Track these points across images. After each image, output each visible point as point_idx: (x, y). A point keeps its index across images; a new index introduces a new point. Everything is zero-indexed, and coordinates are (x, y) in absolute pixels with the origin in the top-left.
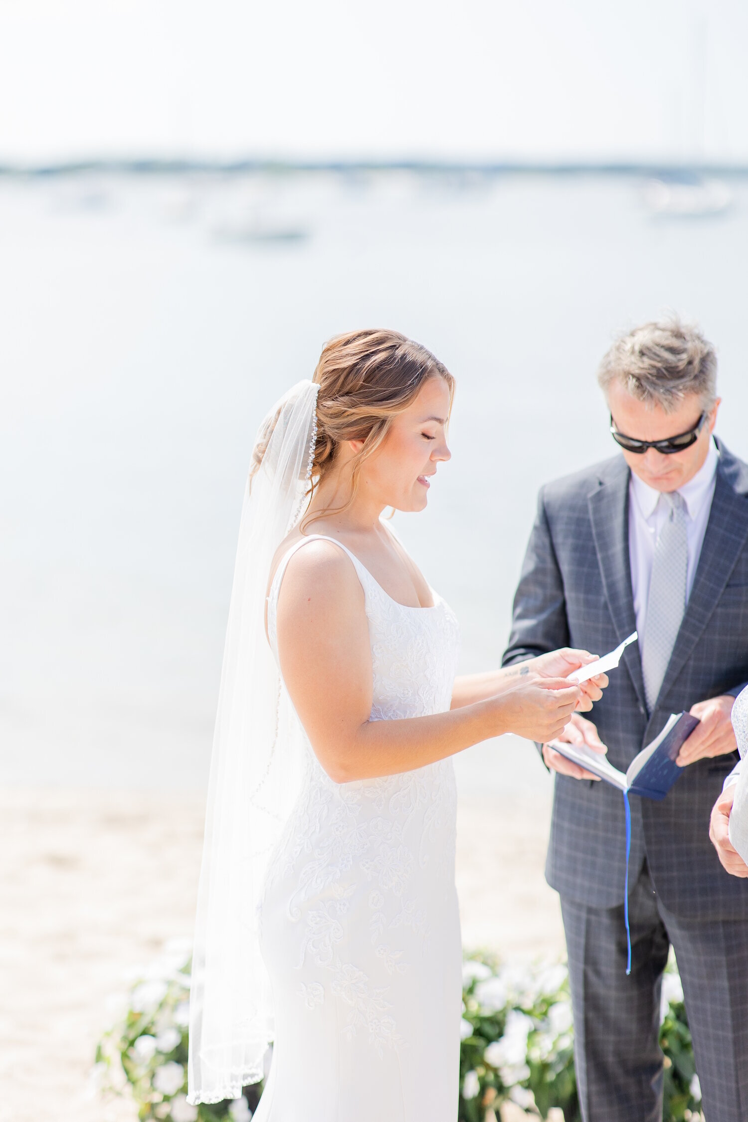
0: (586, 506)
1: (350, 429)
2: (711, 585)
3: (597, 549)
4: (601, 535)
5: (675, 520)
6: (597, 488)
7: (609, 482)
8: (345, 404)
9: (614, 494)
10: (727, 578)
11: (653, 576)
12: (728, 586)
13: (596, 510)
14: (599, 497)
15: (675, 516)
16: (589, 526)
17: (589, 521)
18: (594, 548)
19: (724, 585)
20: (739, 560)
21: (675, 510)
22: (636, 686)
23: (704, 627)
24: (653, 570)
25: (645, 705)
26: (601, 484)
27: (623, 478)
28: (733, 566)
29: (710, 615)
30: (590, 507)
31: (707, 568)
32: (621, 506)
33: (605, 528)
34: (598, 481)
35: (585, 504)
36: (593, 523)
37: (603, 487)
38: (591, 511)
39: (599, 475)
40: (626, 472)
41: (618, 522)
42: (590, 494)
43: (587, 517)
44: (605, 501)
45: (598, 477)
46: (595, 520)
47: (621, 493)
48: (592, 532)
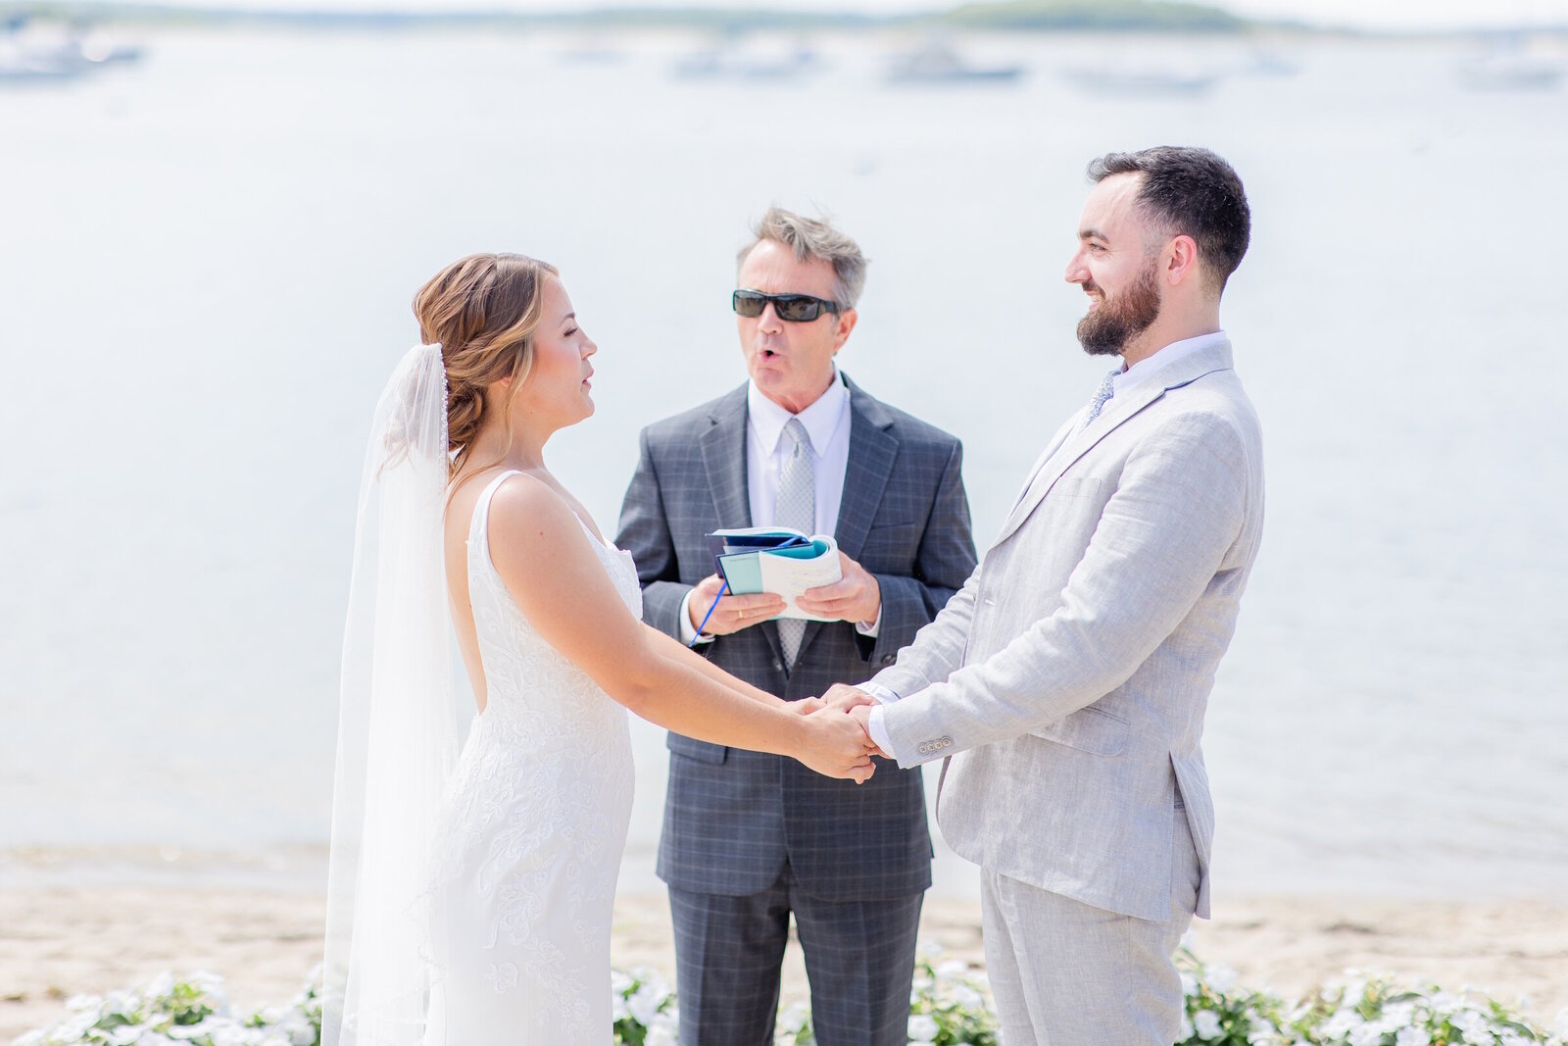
0: (698, 448)
1: (495, 370)
2: (856, 527)
3: (713, 494)
5: (800, 456)
6: (710, 428)
7: (724, 421)
8: (478, 347)
9: (730, 432)
10: (870, 519)
12: (871, 528)
13: (710, 452)
14: (713, 436)
15: (801, 451)
16: (703, 471)
17: (702, 463)
18: (709, 494)
19: (869, 526)
20: (883, 500)
21: (800, 445)
22: (771, 641)
25: (783, 661)
26: (714, 423)
27: (739, 417)
28: (877, 506)
30: (703, 449)
31: (850, 508)
32: (739, 446)
33: (721, 470)
34: (710, 421)
35: (696, 446)
36: (706, 466)
37: (716, 426)
38: (704, 453)
39: (709, 414)
40: (743, 409)
41: (735, 464)
42: (702, 435)
43: (700, 460)
44: (720, 440)
45: (709, 417)
46: (709, 463)
47: (738, 433)
48: (705, 477)
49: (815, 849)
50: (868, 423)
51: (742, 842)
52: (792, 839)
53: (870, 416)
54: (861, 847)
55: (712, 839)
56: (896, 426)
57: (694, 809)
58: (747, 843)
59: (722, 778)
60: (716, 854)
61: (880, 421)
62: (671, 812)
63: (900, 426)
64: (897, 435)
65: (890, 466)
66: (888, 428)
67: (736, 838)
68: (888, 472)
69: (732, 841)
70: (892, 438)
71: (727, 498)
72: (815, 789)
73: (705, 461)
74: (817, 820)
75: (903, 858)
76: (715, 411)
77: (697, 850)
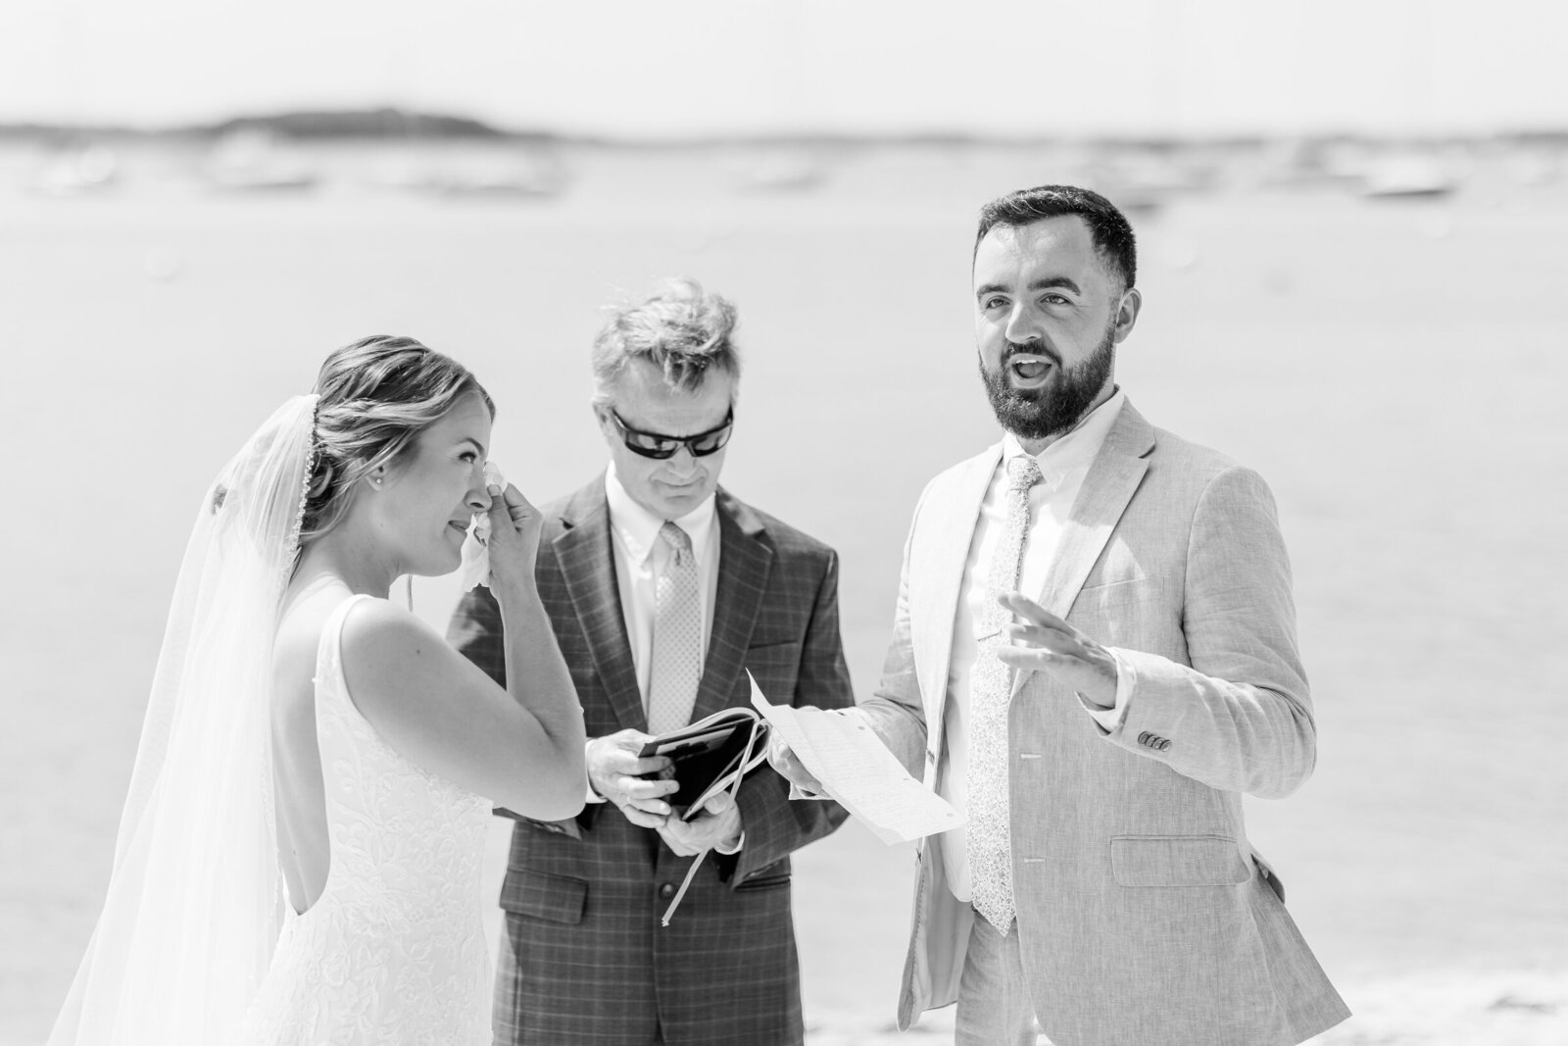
0: (553, 554)
2: (732, 647)
3: (576, 607)
4: (579, 591)
5: (682, 563)
6: (565, 532)
7: (580, 521)
9: (591, 536)
10: (749, 637)
11: (656, 636)
12: (751, 647)
13: (568, 560)
14: (569, 542)
15: (683, 558)
16: (562, 581)
17: (559, 572)
18: (571, 606)
19: (747, 646)
21: (682, 551)
23: (727, 700)
24: (657, 627)
26: (567, 526)
27: (601, 518)
28: (754, 622)
29: (733, 684)
30: (559, 555)
31: (725, 624)
32: (604, 552)
33: (583, 581)
34: (561, 523)
35: (550, 551)
36: (565, 576)
37: (572, 530)
38: (560, 561)
39: (561, 515)
40: (604, 509)
41: (602, 572)
42: (555, 541)
43: (556, 568)
44: (579, 546)
45: (561, 519)
46: (568, 571)
47: (602, 536)
48: (565, 588)
49: (691, 1023)
50: (738, 529)
51: (601, 1018)
52: (666, 1012)
53: (739, 521)
54: (736, 1018)
55: (563, 1015)
56: (768, 533)
57: (541, 979)
58: (607, 1018)
59: (576, 941)
60: (567, 1032)
61: (749, 526)
62: (511, 983)
63: (772, 533)
64: (769, 542)
65: (766, 577)
66: (761, 535)
67: (592, 1013)
68: (764, 584)
69: (587, 1017)
70: (763, 546)
71: (595, 611)
72: (691, 953)
73: (563, 569)
74: (692, 988)
75: (780, 1030)
76: (567, 512)
77: (542, 1028)
